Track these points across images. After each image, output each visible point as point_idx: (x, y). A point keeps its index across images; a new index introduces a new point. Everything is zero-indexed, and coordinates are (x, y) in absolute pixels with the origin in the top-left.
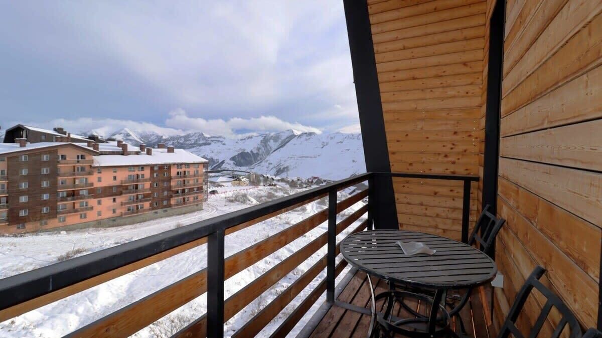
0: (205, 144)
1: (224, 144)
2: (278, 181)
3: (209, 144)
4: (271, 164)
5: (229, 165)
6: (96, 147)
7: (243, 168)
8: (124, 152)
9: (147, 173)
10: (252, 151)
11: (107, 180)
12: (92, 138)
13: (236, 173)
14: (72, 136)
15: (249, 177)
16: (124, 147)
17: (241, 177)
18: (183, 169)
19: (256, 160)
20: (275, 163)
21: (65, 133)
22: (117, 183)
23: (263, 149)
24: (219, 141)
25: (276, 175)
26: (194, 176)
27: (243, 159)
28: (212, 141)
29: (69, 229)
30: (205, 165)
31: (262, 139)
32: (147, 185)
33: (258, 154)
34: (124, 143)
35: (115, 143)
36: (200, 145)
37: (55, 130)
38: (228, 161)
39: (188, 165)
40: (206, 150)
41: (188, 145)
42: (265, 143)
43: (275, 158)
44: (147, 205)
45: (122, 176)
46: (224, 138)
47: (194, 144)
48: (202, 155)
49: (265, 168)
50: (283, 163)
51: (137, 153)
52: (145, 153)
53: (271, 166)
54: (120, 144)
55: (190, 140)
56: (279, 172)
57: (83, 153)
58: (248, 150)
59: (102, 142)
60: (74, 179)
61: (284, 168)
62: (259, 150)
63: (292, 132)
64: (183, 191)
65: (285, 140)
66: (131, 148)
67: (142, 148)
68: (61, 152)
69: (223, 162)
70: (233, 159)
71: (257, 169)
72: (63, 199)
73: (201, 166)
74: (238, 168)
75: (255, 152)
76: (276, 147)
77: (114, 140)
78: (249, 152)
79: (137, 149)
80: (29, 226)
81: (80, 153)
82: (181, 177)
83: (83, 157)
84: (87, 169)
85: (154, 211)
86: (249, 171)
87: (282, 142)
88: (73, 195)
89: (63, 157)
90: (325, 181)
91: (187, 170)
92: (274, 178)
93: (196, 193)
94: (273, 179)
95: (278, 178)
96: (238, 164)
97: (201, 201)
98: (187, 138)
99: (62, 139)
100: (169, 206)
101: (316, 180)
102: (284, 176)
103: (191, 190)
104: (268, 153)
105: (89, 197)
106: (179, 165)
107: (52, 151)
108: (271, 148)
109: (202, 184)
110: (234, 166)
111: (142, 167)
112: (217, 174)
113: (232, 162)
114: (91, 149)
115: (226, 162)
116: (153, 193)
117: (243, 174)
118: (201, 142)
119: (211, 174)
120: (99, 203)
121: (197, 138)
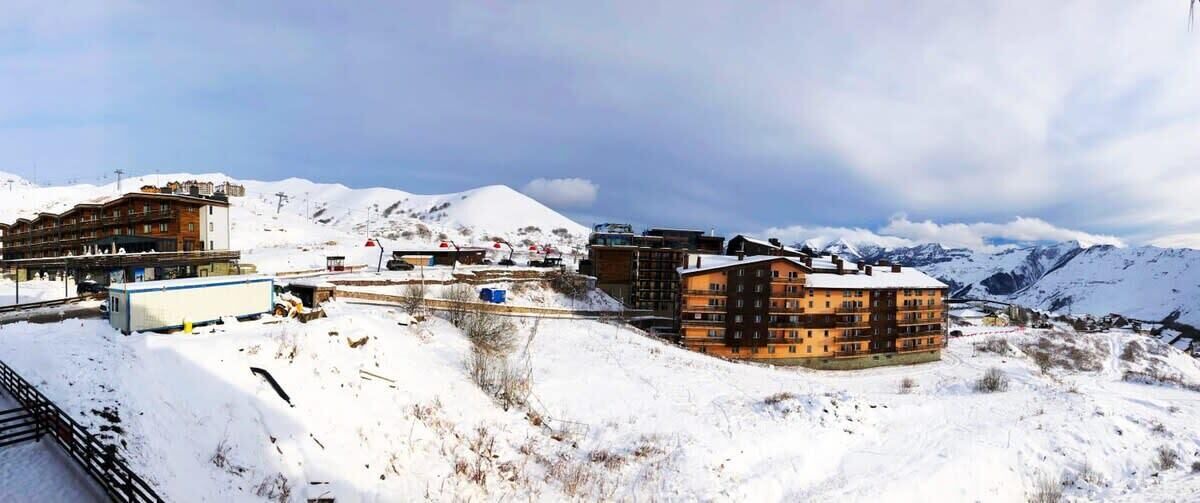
0: (943, 260)
1: (971, 260)
2: (1056, 319)
3: (949, 260)
4: (1044, 292)
5: (979, 292)
6: (809, 263)
7: (1000, 298)
8: (839, 271)
9: (865, 300)
10: (1013, 272)
11: (817, 306)
12: (806, 250)
13: (989, 304)
14: (785, 248)
15: (1009, 313)
16: (840, 263)
17: (997, 312)
18: (914, 297)
19: (1020, 286)
20: (1049, 292)
21: (778, 245)
22: (829, 311)
23: (1031, 269)
24: (963, 256)
25: (1051, 310)
26: (929, 307)
27: (1001, 283)
28: (954, 255)
29: (779, 363)
30: (944, 291)
31: (1028, 254)
32: (866, 317)
33: (1022, 277)
34: (839, 258)
35: (830, 258)
36: (936, 261)
37: (770, 240)
38: (977, 285)
39: (919, 291)
40: (945, 269)
41: (920, 260)
42: (1033, 260)
43: (1049, 283)
44: (865, 345)
45: (837, 301)
46: (972, 252)
47: (928, 259)
48: (939, 276)
49: (1034, 299)
50: (1062, 291)
51: (854, 272)
52: (864, 272)
53: (1044, 296)
54: (835, 259)
55: (922, 254)
56: (1057, 305)
57: (796, 270)
58: (1008, 270)
59: (816, 256)
60: (786, 301)
61: (1065, 299)
62: (1024, 271)
63: (1078, 244)
64: (913, 328)
65: (1065, 255)
66: (848, 265)
67: (860, 266)
68: (774, 268)
69: (969, 287)
70: (984, 283)
71: (1023, 300)
72: (774, 326)
73: (938, 293)
74: (991, 297)
75: (1018, 272)
76: (1051, 267)
77: (828, 254)
78: (1009, 273)
79: (854, 267)
81: (792, 270)
82: (910, 309)
83: (795, 275)
84: (799, 290)
85: (873, 355)
86: (1008, 302)
87: (1061, 260)
88: (784, 321)
89: (776, 274)
90: (1130, 321)
91: (918, 298)
92: (1049, 315)
93: (931, 334)
94: (1047, 317)
95: (1055, 314)
96: (993, 290)
97: (938, 346)
98: (918, 250)
99: (775, 252)
100: (893, 349)
101: (1117, 318)
102: (1064, 311)
103: (924, 329)
104: (1038, 275)
105: (800, 326)
106: (907, 291)
107: (766, 266)
108: (1043, 267)
109: (939, 320)
110: (986, 294)
111: (860, 292)
112: (960, 305)
113: (983, 287)
114: (804, 264)
115: (974, 287)
116: (872, 329)
117: (1000, 306)
118: (938, 257)
119: (951, 305)
120: (810, 334)
121: (932, 251)
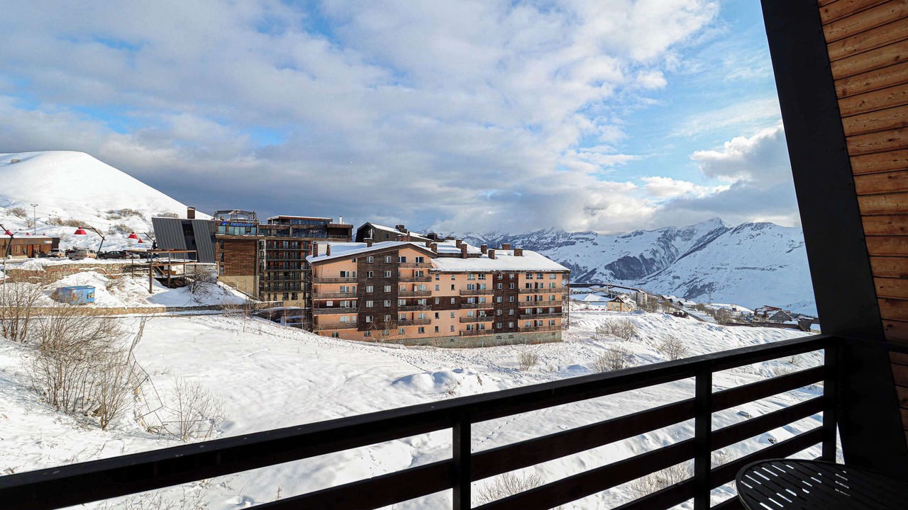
0: (567, 244)
1: (595, 244)
2: (693, 307)
3: (573, 243)
4: (678, 278)
5: (604, 276)
6: (434, 247)
7: (627, 283)
8: (463, 255)
9: (488, 283)
10: (641, 256)
11: (442, 288)
12: (432, 236)
13: (615, 289)
14: (412, 234)
15: (636, 299)
16: (464, 248)
17: (623, 296)
18: (535, 279)
19: (649, 270)
20: (685, 278)
21: (405, 231)
22: (456, 293)
23: (662, 251)
24: (587, 239)
25: (687, 298)
26: (550, 291)
27: (629, 268)
28: (577, 239)
29: (409, 343)
30: (566, 274)
31: (660, 235)
32: (489, 298)
33: (653, 261)
34: (463, 242)
35: (453, 243)
36: (560, 245)
37: (397, 227)
38: (602, 269)
39: (540, 274)
40: (569, 253)
41: (542, 244)
42: (665, 242)
43: (685, 269)
44: (488, 325)
45: (462, 284)
46: (596, 235)
47: (551, 243)
48: (562, 260)
49: (666, 284)
50: (701, 277)
51: (478, 256)
52: (487, 255)
53: (678, 282)
54: (459, 244)
55: (546, 238)
56: (693, 292)
57: (422, 255)
58: (635, 254)
59: (442, 240)
60: (413, 285)
61: (704, 286)
62: (654, 255)
63: (721, 222)
64: (534, 311)
65: (704, 237)
66: (472, 249)
67: (483, 249)
68: (402, 253)
69: (594, 272)
70: (609, 267)
71: (651, 286)
72: (403, 308)
73: (560, 277)
74: (617, 282)
75: (648, 256)
76: (687, 250)
77: (453, 239)
78: (638, 258)
79: (478, 250)
80: (374, 333)
81: (419, 255)
82: (531, 291)
83: (421, 259)
84: (426, 274)
85: (497, 335)
86: (637, 287)
87: (699, 241)
88: (413, 304)
89: (404, 259)
90: (796, 316)
91: (540, 281)
92: (684, 303)
93: (552, 316)
94: (681, 304)
95: (691, 303)
96: (619, 275)
97: (559, 328)
98: (540, 234)
99: (402, 238)
100: (516, 329)
101: (775, 312)
102: (703, 299)
103: (546, 311)
104: (672, 259)
105: (428, 309)
106: (529, 274)
107: (393, 252)
108: (677, 251)
109: (561, 302)
110: (612, 278)
111: (481, 274)
112: (584, 290)
113: (608, 272)
114: (430, 250)
115: (598, 271)
116: (495, 311)
117: (628, 291)
118: (561, 240)
119: (575, 290)
120: (437, 315)
121: (554, 235)
